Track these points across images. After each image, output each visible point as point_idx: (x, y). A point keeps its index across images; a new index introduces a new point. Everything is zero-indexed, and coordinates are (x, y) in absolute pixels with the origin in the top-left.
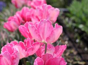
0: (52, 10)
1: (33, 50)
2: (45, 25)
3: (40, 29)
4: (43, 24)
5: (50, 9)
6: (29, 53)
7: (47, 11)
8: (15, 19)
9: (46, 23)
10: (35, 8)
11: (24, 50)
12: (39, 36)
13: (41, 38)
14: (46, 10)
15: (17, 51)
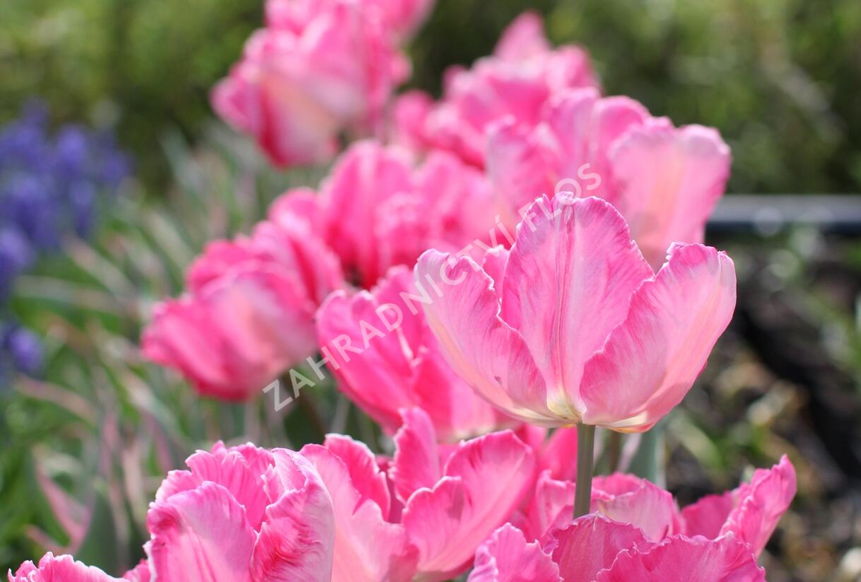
0: (653, 142)
1: (455, 511)
2: (570, 245)
3: (522, 285)
4: (555, 239)
5: (634, 127)
6: (418, 541)
7: (602, 153)
8: (265, 257)
9: (578, 228)
10: (474, 163)
11: (376, 507)
12: (519, 348)
13: (535, 373)
14: (586, 148)
15: (313, 488)
